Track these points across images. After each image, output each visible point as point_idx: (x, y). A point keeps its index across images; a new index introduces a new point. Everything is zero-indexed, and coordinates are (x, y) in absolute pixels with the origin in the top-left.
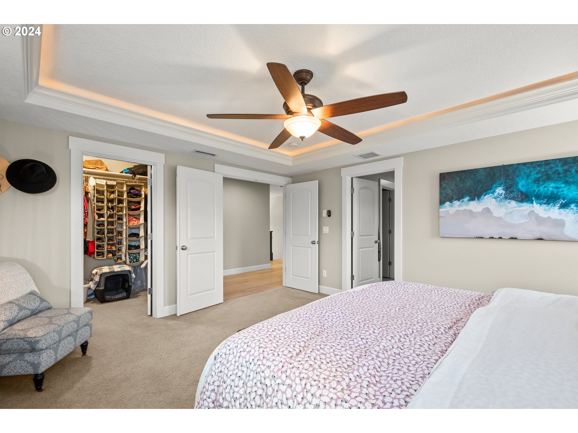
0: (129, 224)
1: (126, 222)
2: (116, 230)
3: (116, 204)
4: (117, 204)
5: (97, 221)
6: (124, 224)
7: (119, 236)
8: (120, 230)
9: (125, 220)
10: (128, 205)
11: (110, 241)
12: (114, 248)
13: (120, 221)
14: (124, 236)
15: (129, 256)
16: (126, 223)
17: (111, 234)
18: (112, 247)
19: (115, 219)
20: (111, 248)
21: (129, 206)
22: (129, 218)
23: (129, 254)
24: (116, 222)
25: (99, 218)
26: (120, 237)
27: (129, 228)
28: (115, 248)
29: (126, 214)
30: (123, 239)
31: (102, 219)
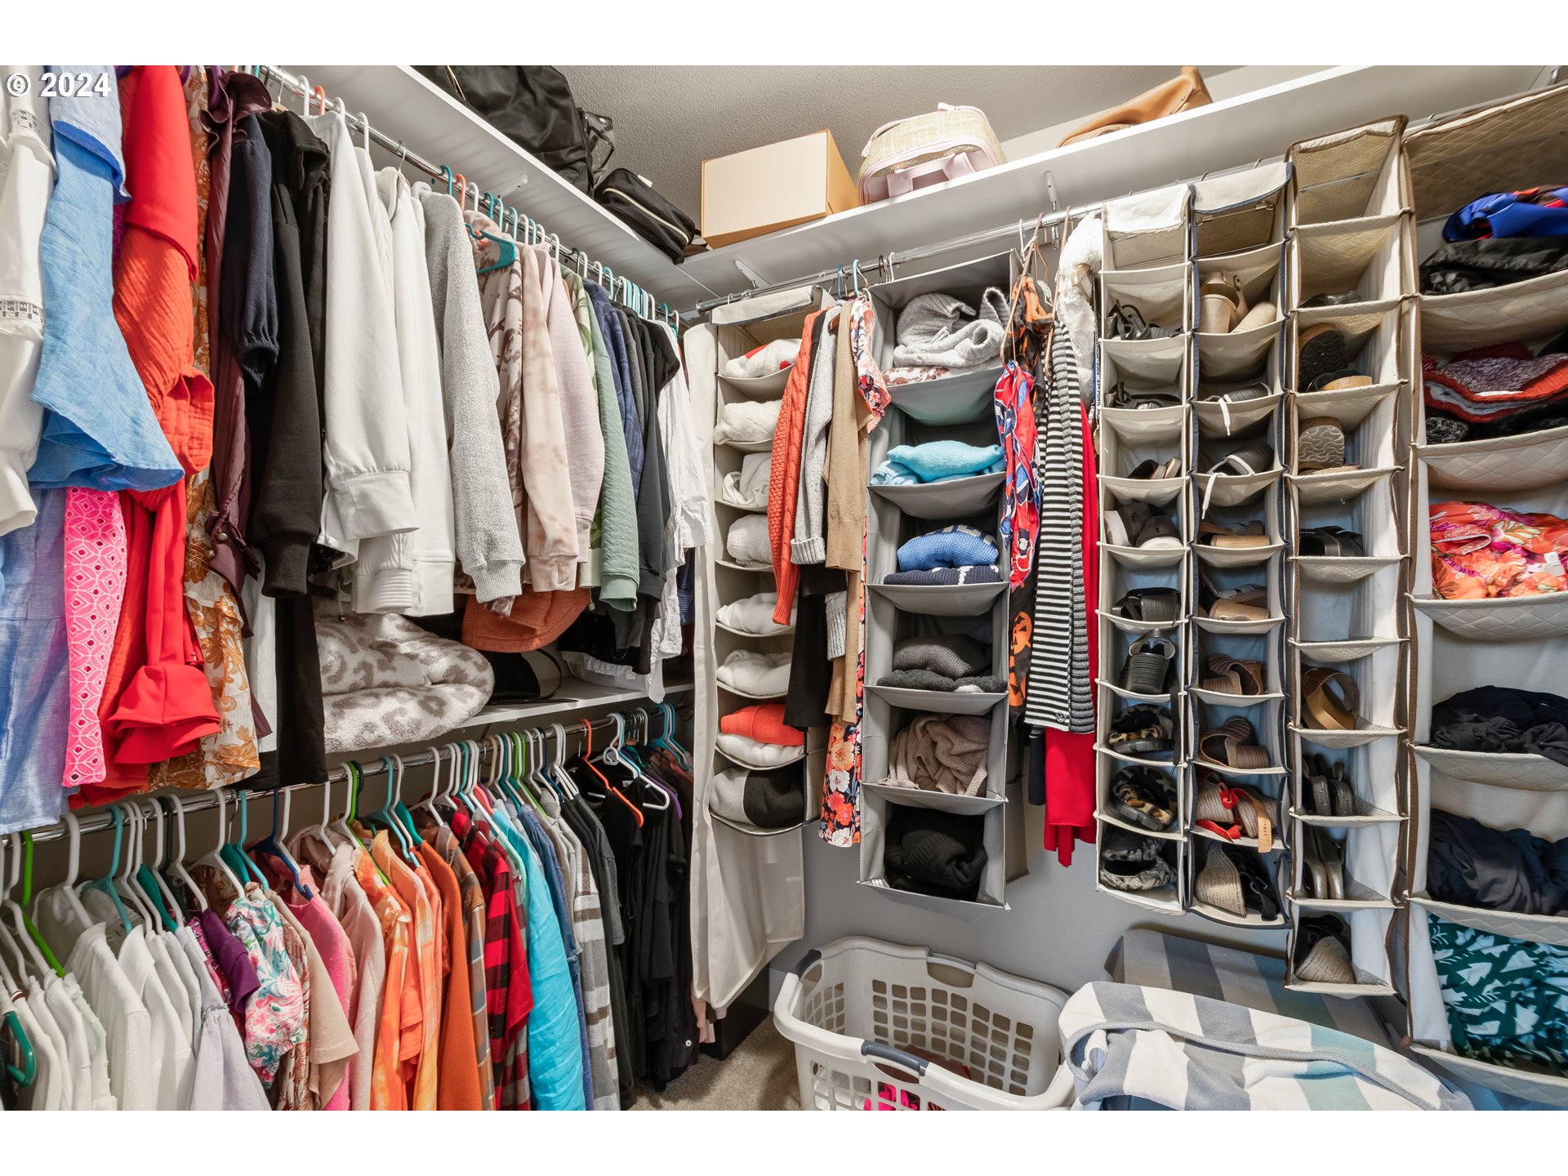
0: (1441, 587)
1: (1407, 567)
2: (1285, 649)
3: (1287, 385)
4: (1293, 390)
5: (1118, 565)
6: (1385, 586)
7: (1324, 717)
8: (1332, 649)
9: (1385, 546)
10: (1430, 376)
11: (1231, 751)
12: (1264, 825)
13: (1333, 564)
14: (1382, 719)
15: (1436, 946)
16: (1406, 580)
17: (1236, 679)
18: (1247, 814)
19: (1279, 542)
20: (1238, 820)
21: (1437, 393)
22: (1437, 529)
23: (1444, 934)
24: (1285, 567)
25: (1135, 540)
26: (1329, 731)
27: (1439, 629)
28: (1276, 833)
29: (1399, 480)
30: (1367, 746)
31: (1160, 546)
